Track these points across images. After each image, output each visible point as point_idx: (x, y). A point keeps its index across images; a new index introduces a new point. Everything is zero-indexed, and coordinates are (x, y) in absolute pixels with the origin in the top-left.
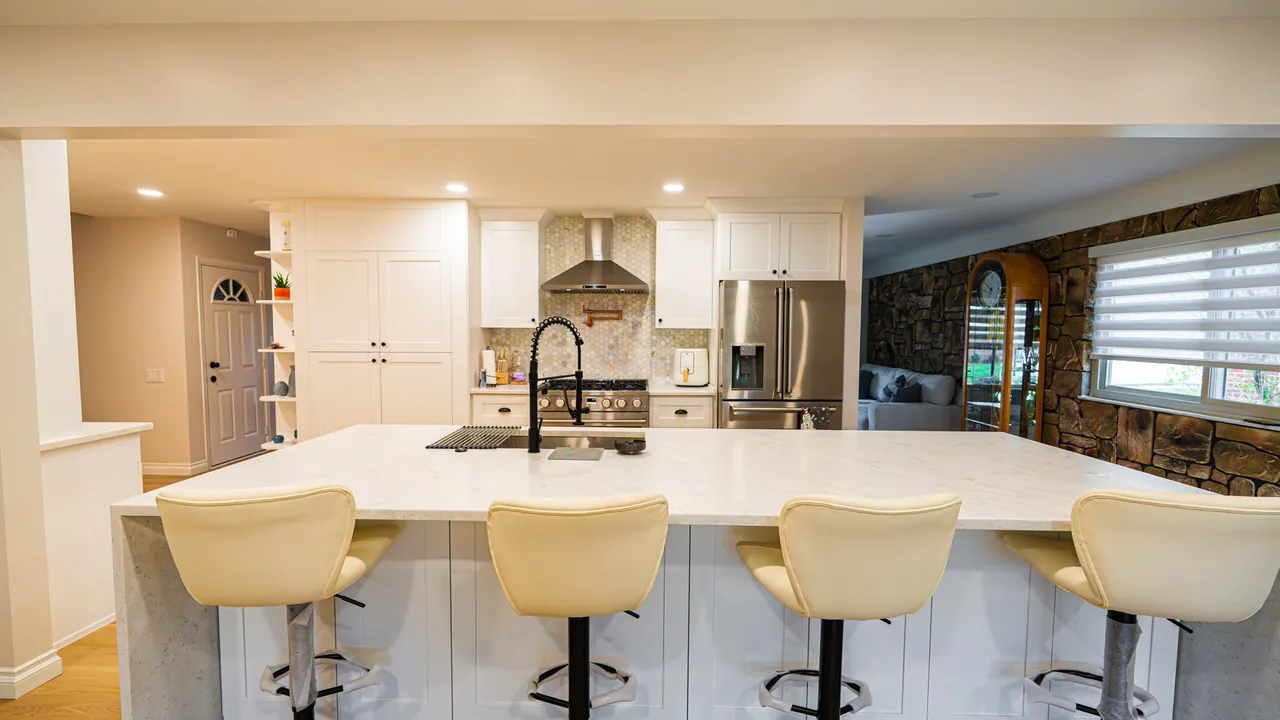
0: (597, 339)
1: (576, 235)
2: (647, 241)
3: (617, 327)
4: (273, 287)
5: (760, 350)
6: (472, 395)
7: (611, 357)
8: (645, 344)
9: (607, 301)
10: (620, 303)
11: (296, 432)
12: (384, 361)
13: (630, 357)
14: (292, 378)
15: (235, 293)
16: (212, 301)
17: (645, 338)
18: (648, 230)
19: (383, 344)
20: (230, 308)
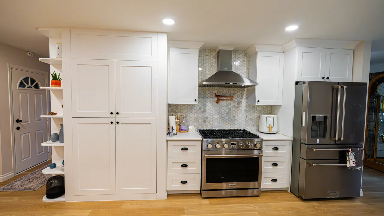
0: (221, 109)
1: (212, 59)
2: (245, 63)
3: (230, 104)
4: (51, 80)
5: (325, 118)
6: (167, 141)
7: (227, 118)
8: (243, 112)
9: (226, 91)
10: (232, 92)
11: (63, 161)
12: (118, 123)
13: (236, 118)
14: (62, 131)
15: (32, 84)
16: (18, 88)
17: (243, 109)
18: (245, 58)
19: (118, 113)
20: (28, 92)
